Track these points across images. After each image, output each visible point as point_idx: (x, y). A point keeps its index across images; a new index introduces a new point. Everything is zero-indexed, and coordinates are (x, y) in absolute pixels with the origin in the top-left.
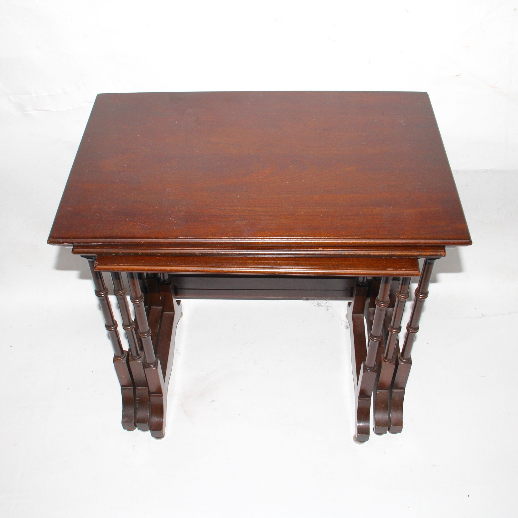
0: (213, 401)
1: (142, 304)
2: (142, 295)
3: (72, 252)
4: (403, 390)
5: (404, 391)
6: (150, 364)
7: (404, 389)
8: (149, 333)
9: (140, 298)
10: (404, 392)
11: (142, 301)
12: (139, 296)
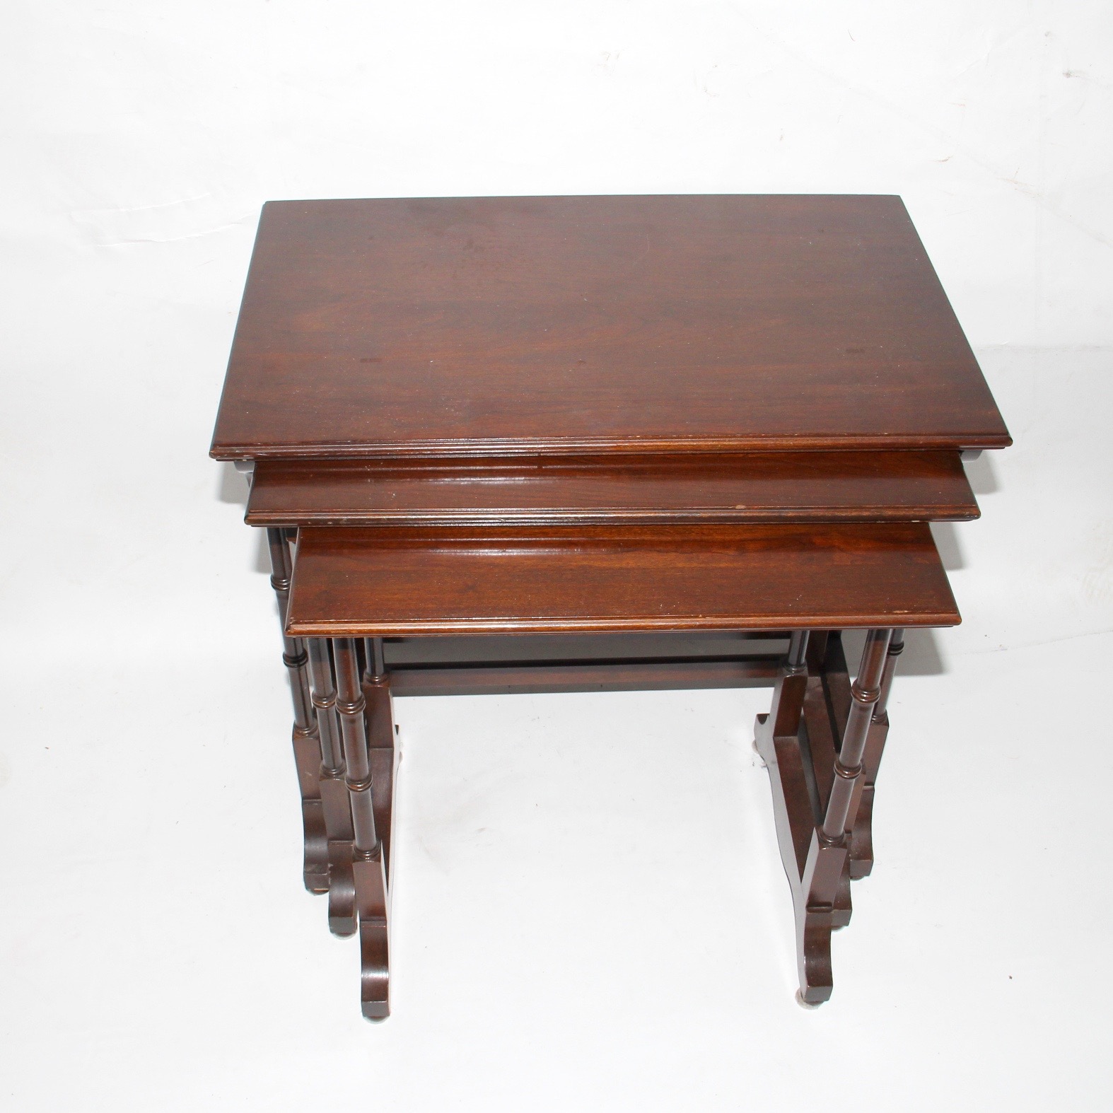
0: (482, 830)
1: (360, 717)
2: (361, 696)
3: (246, 518)
4: (870, 787)
5: (874, 788)
6: (365, 852)
7: (873, 784)
8: (369, 782)
9: (358, 704)
10: (873, 790)
11: (361, 710)
12: (355, 699)
